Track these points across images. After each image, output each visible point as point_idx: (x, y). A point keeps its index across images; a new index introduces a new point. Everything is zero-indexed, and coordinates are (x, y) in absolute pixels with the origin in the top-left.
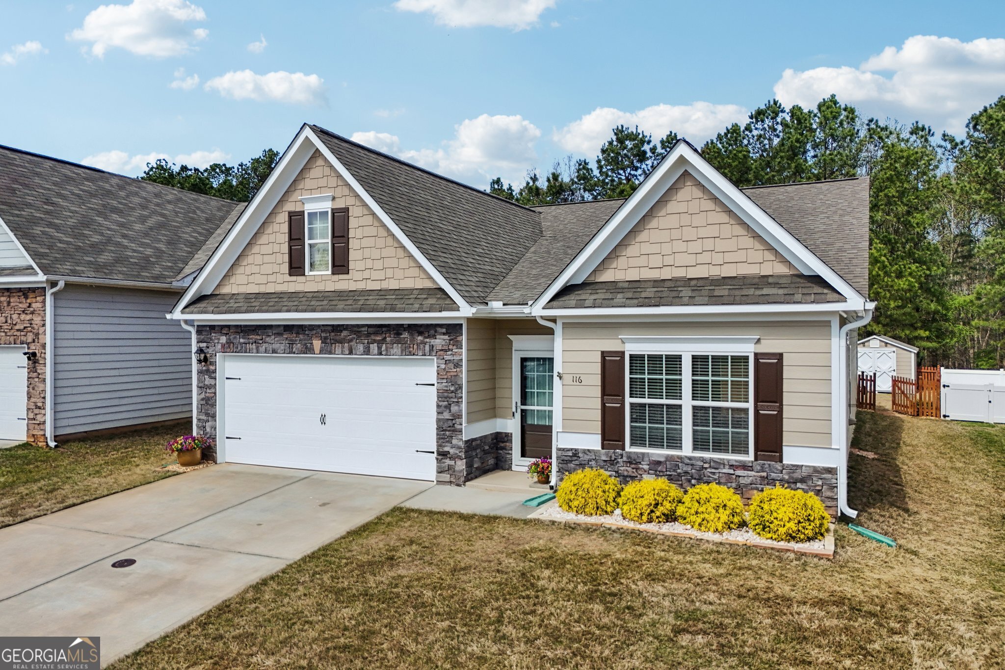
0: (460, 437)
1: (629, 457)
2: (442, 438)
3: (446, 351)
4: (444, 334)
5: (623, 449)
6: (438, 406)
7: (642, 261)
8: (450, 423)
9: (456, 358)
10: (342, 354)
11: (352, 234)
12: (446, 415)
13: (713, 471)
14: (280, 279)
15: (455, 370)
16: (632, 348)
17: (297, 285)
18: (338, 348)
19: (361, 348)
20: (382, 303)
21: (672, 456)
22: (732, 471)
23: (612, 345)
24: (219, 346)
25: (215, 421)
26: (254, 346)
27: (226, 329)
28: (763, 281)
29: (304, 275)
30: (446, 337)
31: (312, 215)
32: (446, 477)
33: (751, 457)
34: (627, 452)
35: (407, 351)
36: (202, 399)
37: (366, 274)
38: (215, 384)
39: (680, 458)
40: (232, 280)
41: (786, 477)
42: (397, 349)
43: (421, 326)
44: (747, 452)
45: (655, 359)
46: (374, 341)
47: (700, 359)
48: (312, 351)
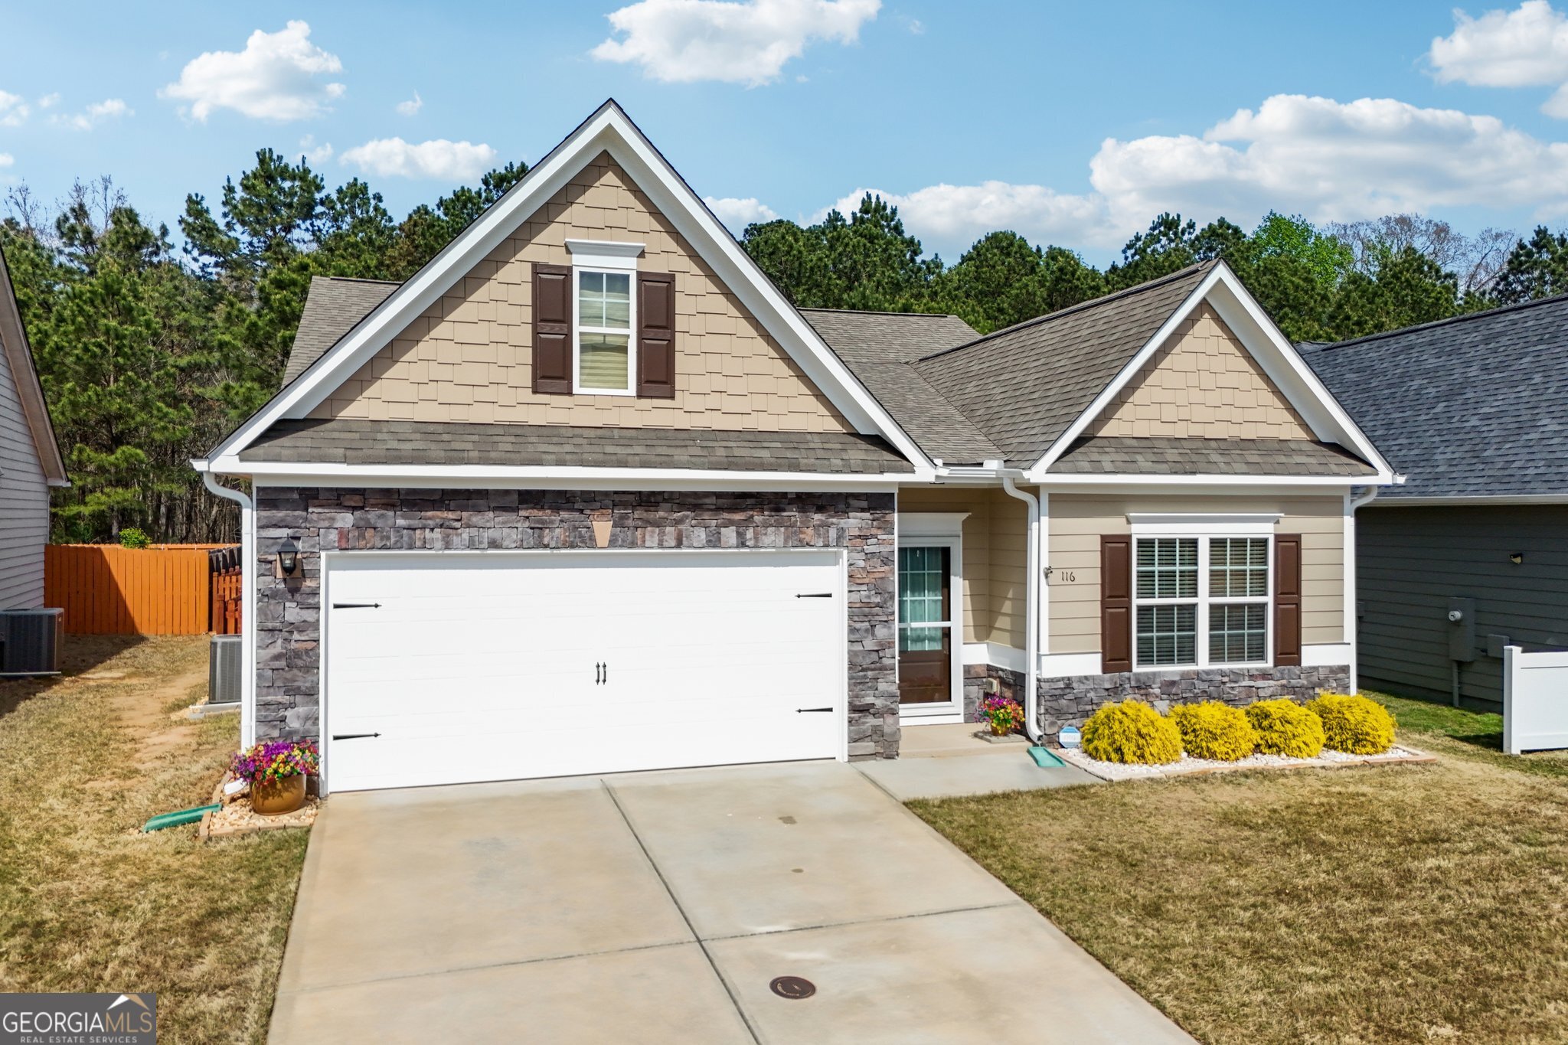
0: (891, 678)
1: (1138, 680)
2: (860, 683)
3: (866, 538)
4: (863, 510)
5: (1131, 671)
6: (852, 630)
7: (1152, 412)
8: (875, 657)
9: (884, 549)
10: (661, 545)
11: (680, 323)
12: (869, 644)
13: (1233, 685)
14: (506, 395)
15: (882, 569)
16: (1140, 531)
17: (550, 410)
18: (652, 535)
19: (701, 535)
21: (1188, 673)
22: (1252, 683)
23: (1113, 525)
24: (333, 536)
25: (317, 703)
26: (438, 534)
27: (357, 497)
28: (1280, 446)
29: (570, 393)
30: (867, 515)
31: (591, 280)
32: (869, 746)
33: (1269, 663)
34: (1135, 674)
35: (796, 540)
36: (277, 657)
37: (713, 401)
38: (318, 621)
39: (1198, 673)
40: (373, 391)
41: (1305, 682)
42: (773, 537)
43: (821, 495)
45: (1167, 544)
46: (731, 523)
47: (1217, 544)
48: (591, 542)
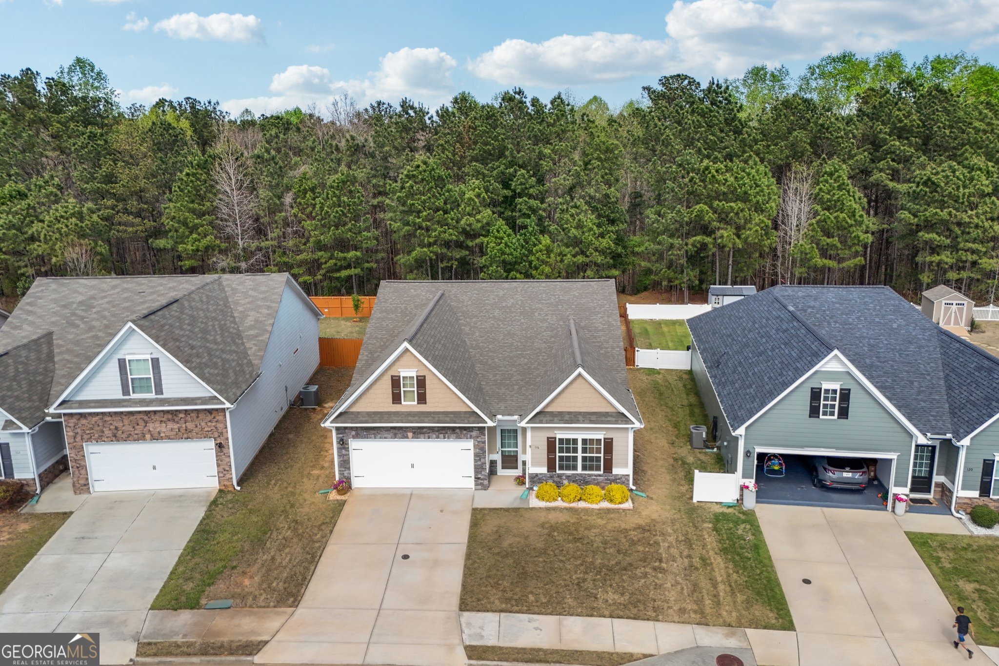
1: (558, 474)
2: (477, 472)
3: (478, 437)
4: (476, 431)
5: (556, 472)
6: (474, 460)
8: (481, 465)
9: (483, 440)
10: (424, 438)
11: (428, 386)
12: (479, 463)
13: (590, 477)
14: (386, 405)
15: (482, 444)
16: (558, 436)
17: (396, 408)
18: (422, 436)
19: (434, 436)
20: (448, 419)
21: (574, 473)
22: (595, 477)
23: (551, 435)
24: (351, 436)
25: (350, 470)
26: (373, 436)
27: (355, 429)
28: (606, 414)
29: (401, 404)
30: (478, 432)
31: (405, 378)
32: (480, 487)
33: (602, 472)
35: (459, 437)
36: (342, 461)
37: (435, 404)
38: (349, 453)
39: (577, 474)
40: (359, 404)
41: (614, 478)
42: (454, 436)
44: (600, 470)
45: (568, 441)
46: (441, 434)
47: (585, 441)
48: (407, 437)
